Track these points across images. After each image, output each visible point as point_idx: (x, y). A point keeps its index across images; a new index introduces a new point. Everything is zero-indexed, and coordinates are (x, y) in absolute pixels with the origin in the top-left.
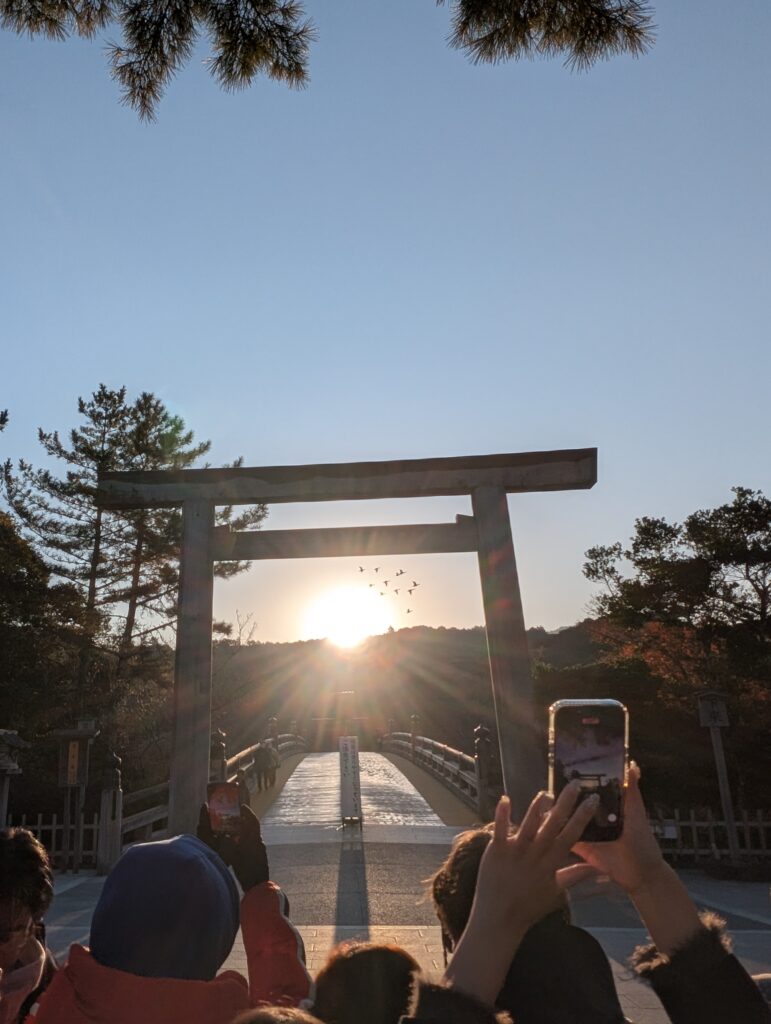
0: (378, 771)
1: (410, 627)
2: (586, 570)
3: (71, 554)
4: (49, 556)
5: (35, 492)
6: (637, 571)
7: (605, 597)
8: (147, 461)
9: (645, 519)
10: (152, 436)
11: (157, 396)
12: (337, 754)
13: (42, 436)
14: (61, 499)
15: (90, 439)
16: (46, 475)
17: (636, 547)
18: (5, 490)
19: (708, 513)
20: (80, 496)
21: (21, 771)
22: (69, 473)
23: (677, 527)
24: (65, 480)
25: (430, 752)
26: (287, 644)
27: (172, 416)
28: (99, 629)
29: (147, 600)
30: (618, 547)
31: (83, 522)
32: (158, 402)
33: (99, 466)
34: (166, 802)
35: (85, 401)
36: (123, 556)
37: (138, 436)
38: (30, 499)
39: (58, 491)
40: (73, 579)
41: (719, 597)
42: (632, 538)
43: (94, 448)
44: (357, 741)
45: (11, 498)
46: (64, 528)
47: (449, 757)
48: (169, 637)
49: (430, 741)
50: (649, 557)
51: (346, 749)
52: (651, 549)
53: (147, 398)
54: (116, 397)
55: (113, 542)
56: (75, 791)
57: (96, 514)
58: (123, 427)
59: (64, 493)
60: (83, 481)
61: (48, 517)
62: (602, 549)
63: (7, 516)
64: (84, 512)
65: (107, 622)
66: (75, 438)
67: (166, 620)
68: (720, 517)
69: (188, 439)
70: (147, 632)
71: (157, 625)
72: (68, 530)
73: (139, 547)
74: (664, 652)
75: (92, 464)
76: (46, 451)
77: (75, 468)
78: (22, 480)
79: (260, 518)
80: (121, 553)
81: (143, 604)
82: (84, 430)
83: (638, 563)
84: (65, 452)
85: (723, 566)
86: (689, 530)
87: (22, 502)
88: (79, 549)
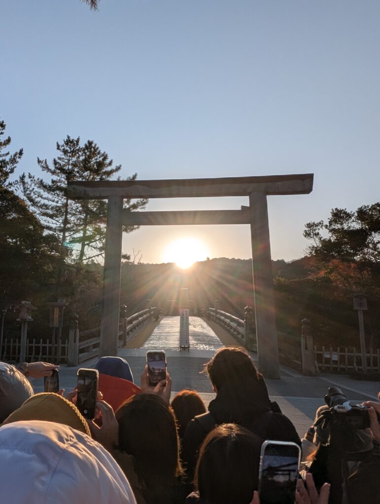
0: (198, 325)
1: (218, 258)
2: (305, 234)
3: (54, 220)
4: (44, 221)
5: (36, 189)
6: (330, 234)
7: (313, 247)
8: (90, 175)
9: (336, 209)
10: (92, 162)
11: (95, 142)
12: (179, 317)
13: (39, 162)
14: (49, 193)
15: (62, 163)
16: (41, 181)
17: (330, 222)
18: (22, 188)
19: (368, 207)
20: (58, 192)
21: (32, 320)
22: (52, 180)
23: (352, 213)
24: (50, 184)
25: (223, 318)
26: (157, 265)
27: (102, 152)
28: (67, 256)
29: (90, 243)
30: (322, 222)
31: (59, 204)
32: (95, 145)
33: (66, 176)
34: (99, 336)
35: (60, 144)
36: (79, 221)
37: (85, 163)
38: (34, 193)
39: (47, 189)
40: (55, 232)
41: (369, 248)
42: (329, 219)
43: (64, 168)
44: (188, 312)
45: (25, 192)
46: (50, 207)
47: (233, 320)
48: (101, 260)
49: (224, 312)
50: (337, 228)
51: (183, 315)
52: (338, 224)
53: (90, 143)
54: (75, 142)
55: (74, 215)
56: (57, 329)
57: (65, 201)
58: (79, 157)
59: (50, 190)
60: (59, 184)
61: (43, 202)
62: (314, 223)
63: (23, 200)
64: (60, 200)
65: (71, 252)
66: (55, 163)
67: (99, 253)
68: (375, 209)
69: (110, 164)
70: (90, 258)
71: (95, 255)
72: (52, 208)
73: (86, 217)
74: (340, 274)
75: (64, 176)
76: (41, 169)
77: (55, 178)
78: (30, 183)
79: (145, 203)
80: (78, 220)
81: (88, 244)
82: (59, 159)
83: (331, 231)
84: (50, 170)
85: (373, 233)
86: (358, 215)
87: (30, 194)
88: (57, 217)
